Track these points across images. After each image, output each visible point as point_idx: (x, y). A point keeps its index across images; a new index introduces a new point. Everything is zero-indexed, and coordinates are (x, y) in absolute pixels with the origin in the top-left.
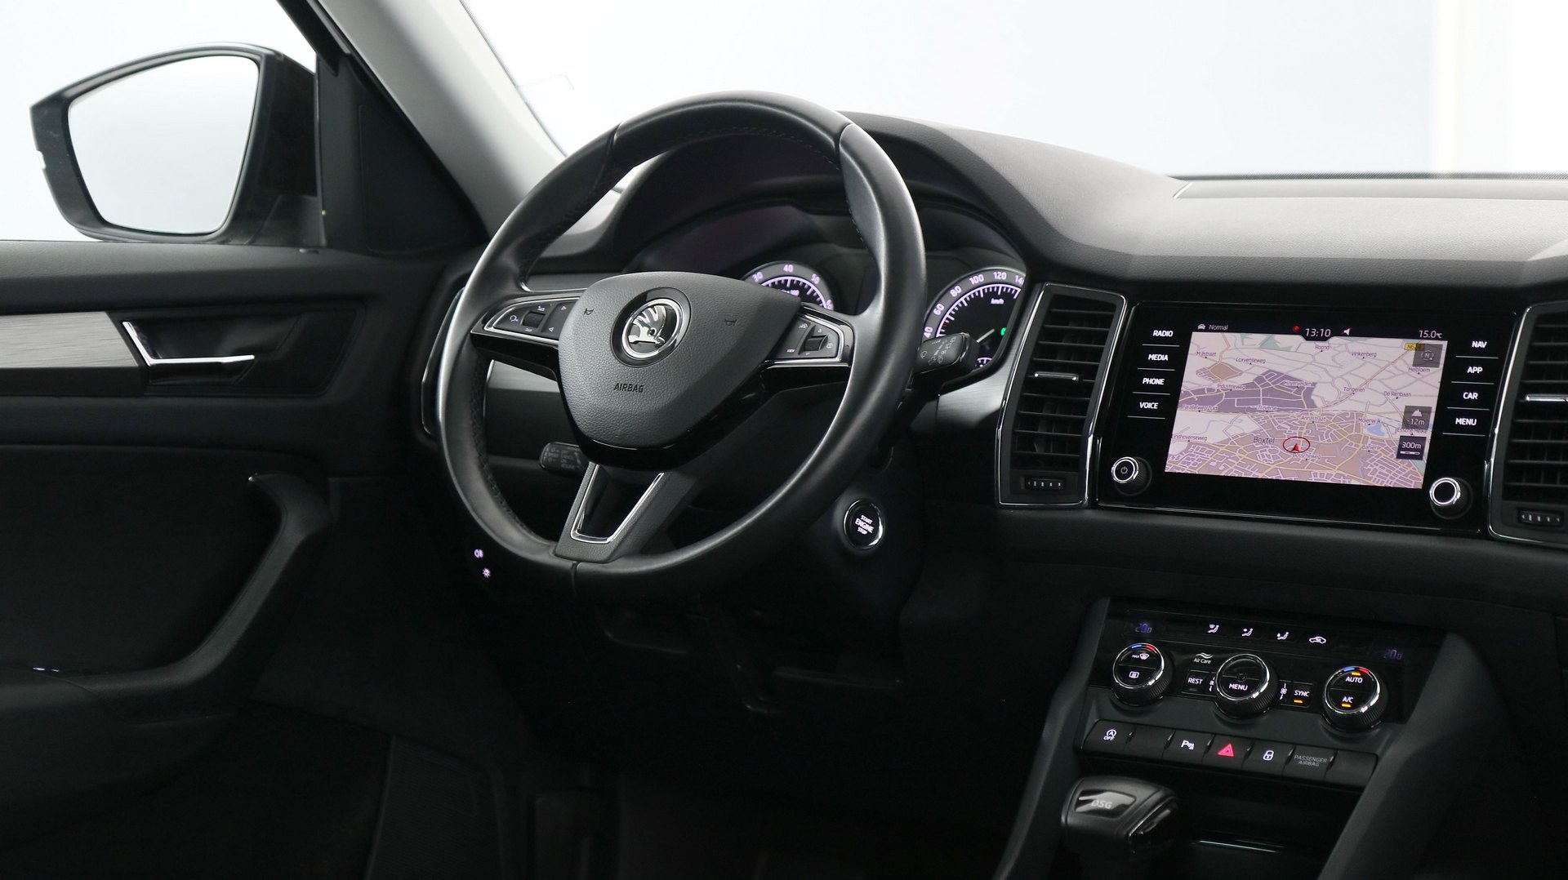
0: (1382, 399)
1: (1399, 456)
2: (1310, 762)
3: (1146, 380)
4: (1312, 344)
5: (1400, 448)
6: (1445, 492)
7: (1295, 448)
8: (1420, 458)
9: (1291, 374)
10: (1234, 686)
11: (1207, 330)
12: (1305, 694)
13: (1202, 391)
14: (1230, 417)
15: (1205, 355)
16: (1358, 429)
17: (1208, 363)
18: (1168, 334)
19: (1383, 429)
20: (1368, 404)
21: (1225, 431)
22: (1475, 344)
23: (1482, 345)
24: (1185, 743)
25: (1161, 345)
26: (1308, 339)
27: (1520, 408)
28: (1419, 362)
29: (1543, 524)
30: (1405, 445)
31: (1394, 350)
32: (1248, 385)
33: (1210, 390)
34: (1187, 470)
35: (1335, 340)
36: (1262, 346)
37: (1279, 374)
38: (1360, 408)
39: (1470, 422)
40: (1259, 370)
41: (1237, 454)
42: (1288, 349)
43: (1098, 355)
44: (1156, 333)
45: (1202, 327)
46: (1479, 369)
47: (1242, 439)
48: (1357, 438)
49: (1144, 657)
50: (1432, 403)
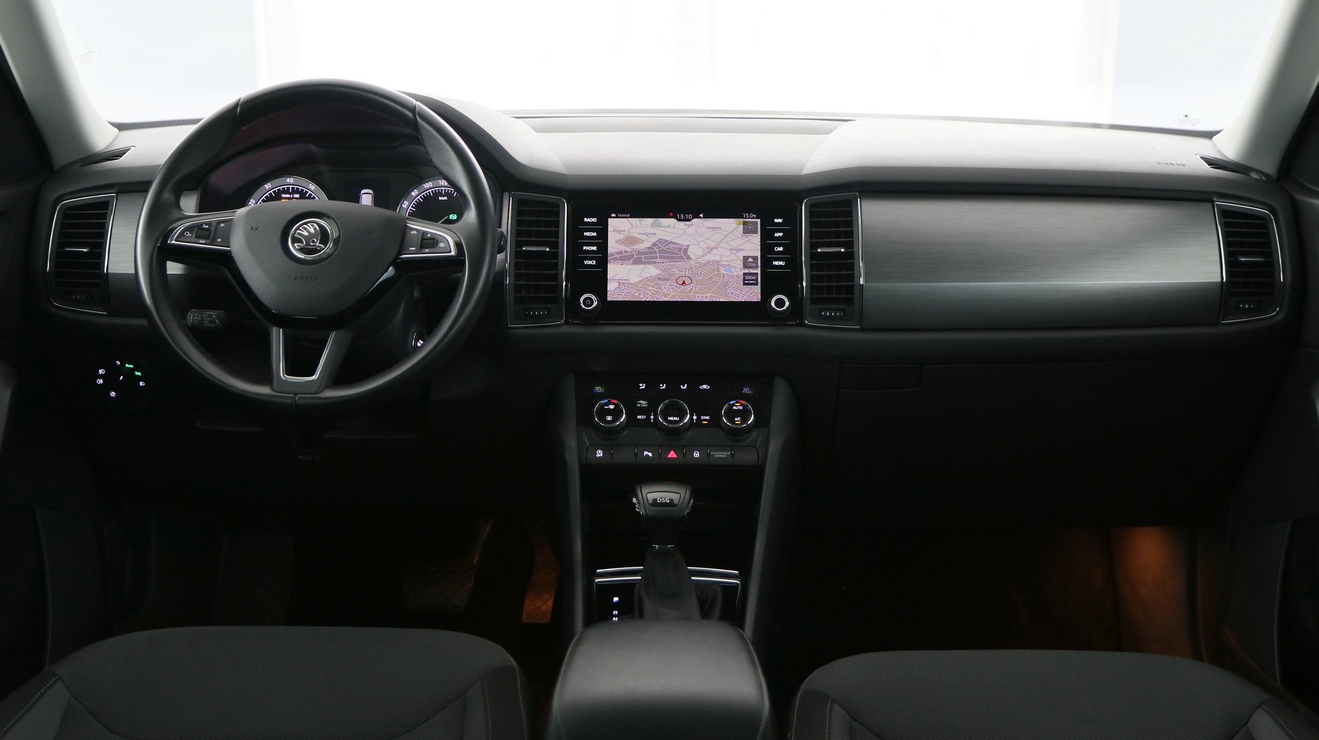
0: (730, 253)
1: (745, 284)
2: (721, 455)
3: (585, 248)
4: (682, 223)
5: (744, 280)
6: (780, 303)
7: (684, 283)
8: (757, 284)
9: (673, 241)
10: (671, 418)
11: (617, 217)
12: (707, 418)
13: (621, 253)
14: (641, 267)
15: (619, 232)
16: (718, 270)
17: (621, 236)
18: (594, 220)
19: (733, 269)
20: (721, 256)
21: (640, 275)
22: (776, 221)
23: (780, 221)
24: (646, 453)
25: (590, 227)
26: (679, 220)
27: (813, 256)
28: (746, 231)
29: (835, 316)
30: (747, 278)
31: (730, 226)
32: (648, 248)
33: (626, 252)
34: (621, 299)
35: (695, 221)
36: (653, 225)
37: (666, 241)
38: (718, 258)
39: (781, 263)
40: (654, 240)
41: (650, 288)
42: (668, 227)
43: (557, 234)
44: (586, 220)
45: (613, 215)
46: (781, 234)
47: (651, 279)
48: (719, 275)
49: (612, 407)
50: (758, 254)
